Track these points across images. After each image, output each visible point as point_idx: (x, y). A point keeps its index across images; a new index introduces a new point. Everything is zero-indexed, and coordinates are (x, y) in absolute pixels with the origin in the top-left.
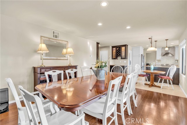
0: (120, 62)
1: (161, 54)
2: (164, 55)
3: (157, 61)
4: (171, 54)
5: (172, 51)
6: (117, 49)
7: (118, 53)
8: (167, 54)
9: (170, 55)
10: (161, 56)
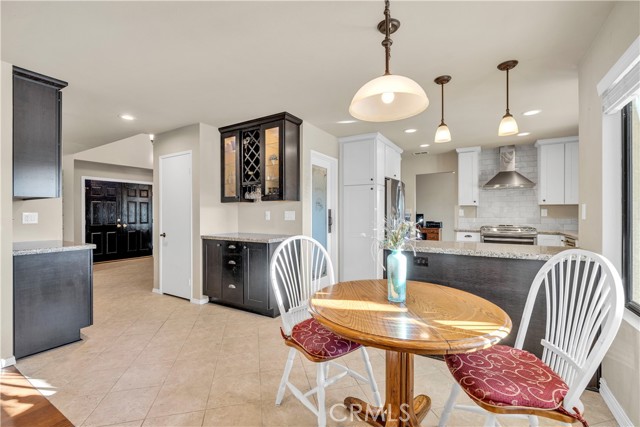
0: (268, 218)
1: (480, 180)
2: (491, 183)
3: (461, 212)
4: (519, 175)
5: (525, 164)
6: (245, 142)
7: (248, 163)
8: (502, 177)
9: (516, 182)
10: (480, 186)
